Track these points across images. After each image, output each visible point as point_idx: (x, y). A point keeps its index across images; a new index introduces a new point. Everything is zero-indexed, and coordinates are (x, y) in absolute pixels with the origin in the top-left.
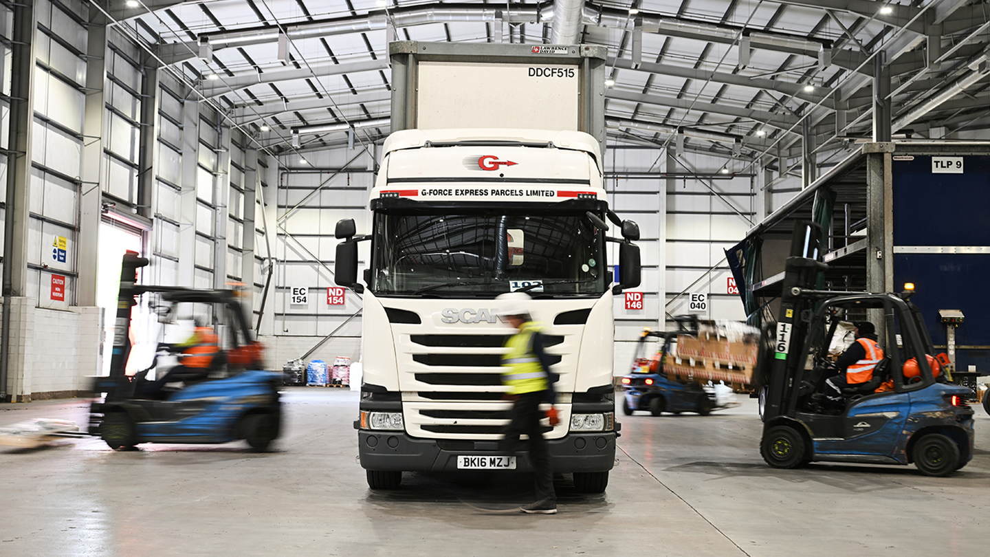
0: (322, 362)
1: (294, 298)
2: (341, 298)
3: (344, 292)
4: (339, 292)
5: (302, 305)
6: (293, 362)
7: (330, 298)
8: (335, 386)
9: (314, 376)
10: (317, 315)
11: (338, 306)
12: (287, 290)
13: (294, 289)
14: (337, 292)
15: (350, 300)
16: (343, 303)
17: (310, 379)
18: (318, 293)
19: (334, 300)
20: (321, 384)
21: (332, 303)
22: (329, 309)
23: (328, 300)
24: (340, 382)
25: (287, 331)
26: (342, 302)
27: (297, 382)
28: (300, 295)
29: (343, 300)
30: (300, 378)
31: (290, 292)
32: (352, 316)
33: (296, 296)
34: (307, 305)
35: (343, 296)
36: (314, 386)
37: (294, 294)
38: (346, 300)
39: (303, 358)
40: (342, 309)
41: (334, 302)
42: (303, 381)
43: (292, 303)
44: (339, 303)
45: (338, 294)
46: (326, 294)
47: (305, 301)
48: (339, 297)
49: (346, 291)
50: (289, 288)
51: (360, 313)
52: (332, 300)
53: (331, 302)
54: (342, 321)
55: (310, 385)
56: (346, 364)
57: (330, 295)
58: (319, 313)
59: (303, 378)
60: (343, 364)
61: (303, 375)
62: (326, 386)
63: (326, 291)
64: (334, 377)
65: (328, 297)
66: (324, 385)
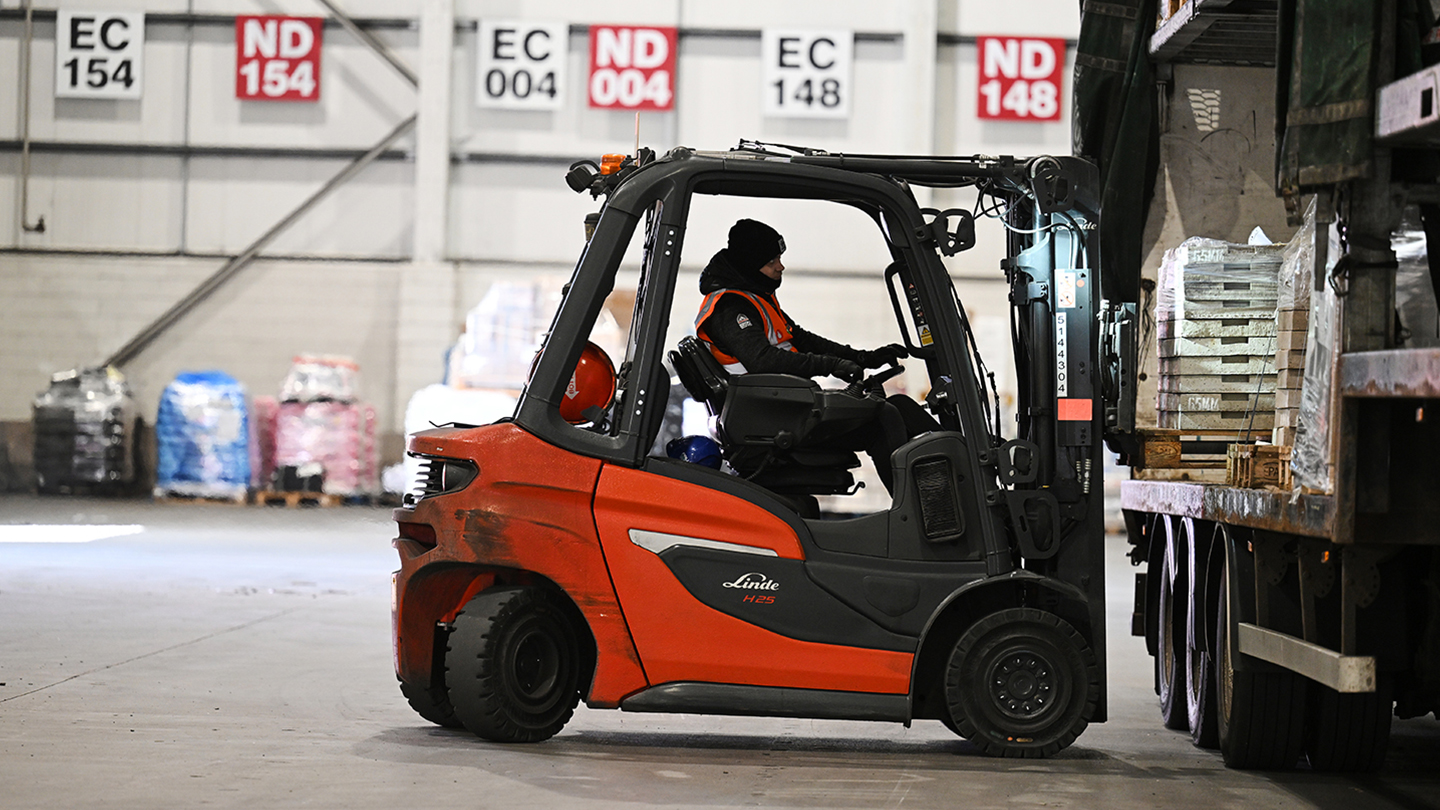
0: (229, 380)
1: (74, 64)
2: (305, 69)
3: (318, 40)
4: (296, 40)
5: (111, 102)
6: (76, 382)
7: (252, 70)
8: (293, 498)
9: (192, 452)
10: (186, 152)
11: (291, 109)
12: (40, 25)
13: (75, 22)
14: (286, 40)
15: (349, 78)
16: (316, 94)
17: (170, 463)
18: (190, 42)
19: (269, 75)
20: (220, 488)
21: (261, 95)
22: (244, 120)
23: (242, 81)
24: (317, 482)
25: (40, 228)
26: (306, 88)
27: (100, 475)
28: (100, 51)
29: (316, 75)
30: (114, 457)
31: (53, 36)
32: (358, 155)
33: (84, 58)
34: (136, 103)
35: (314, 57)
36: (191, 497)
37: (74, 45)
38: (332, 84)
39: (121, 360)
40: (311, 122)
41: (269, 89)
42: (129, 474)
43: (64, 88)
44: (292, 95)
45: (287, 50)
46: (231, 51)
47: (128, 81)
48: (293, 64)
49: (329, 33)
50: (50, 16)
51: (400, 144)
52: (261, 82)
53: (252, 87)
54: (309, 179)
55: (174, 495)
56: (341, 393)
57: (249, 51)
58: (197, 139)
59: (129, 461)
60: (326, 390)
61: (129, 444)
62: (251, 498)
63: (231, 31)
64: (284, 459)
65: (242, 60)
66: (239, 492)
